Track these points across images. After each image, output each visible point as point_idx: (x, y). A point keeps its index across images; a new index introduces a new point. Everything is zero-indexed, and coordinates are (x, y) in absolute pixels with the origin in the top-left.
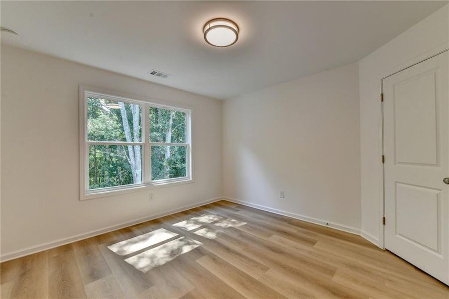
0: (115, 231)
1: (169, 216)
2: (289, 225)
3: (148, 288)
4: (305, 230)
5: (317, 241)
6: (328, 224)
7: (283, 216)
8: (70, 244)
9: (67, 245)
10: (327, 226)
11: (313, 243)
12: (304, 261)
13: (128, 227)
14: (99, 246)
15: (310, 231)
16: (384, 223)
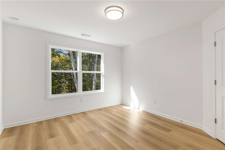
0: (63, 116)
1: (91, 110)
2: (158, 120)
3: (75, 144)
4: (166, 123)
5: (172, 130)
6: (182, 121)
7: (155, 115)
8: (42, 121)
9: (41, 121)
10: (181, 122)
11: (169, 131)
12: (161, 140)
13: (70, 115)
14: (55, 123)
15: (169, 124)
16: (216, 122)
